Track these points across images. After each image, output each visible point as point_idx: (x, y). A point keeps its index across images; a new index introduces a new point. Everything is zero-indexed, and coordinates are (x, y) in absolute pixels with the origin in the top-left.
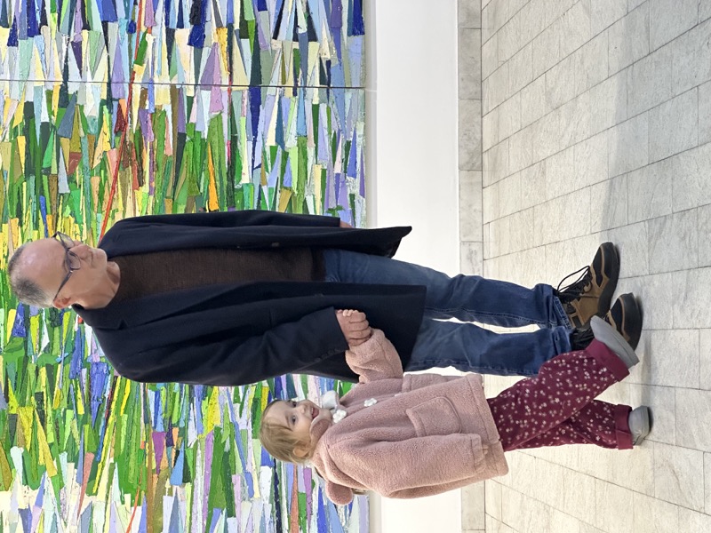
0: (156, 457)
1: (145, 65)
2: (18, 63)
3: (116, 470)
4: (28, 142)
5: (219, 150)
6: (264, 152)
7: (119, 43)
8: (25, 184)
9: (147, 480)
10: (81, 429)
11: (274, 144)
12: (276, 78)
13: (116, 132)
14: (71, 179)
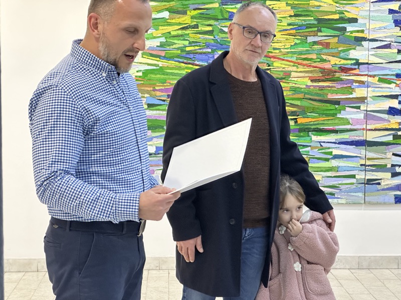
0: (162, 89)
1: (378, 83)
2: (379, 14)
3: (155, 68)
4: (336, 20)
5: (330, 124)
6: (329, 148)
7: (390, 69)
8: (312, 18)
9: (150, 84)
10: (178, 49)
11: (333, 153)
12: (370, 155)
13: (340, 67)
14: (315, 43)
